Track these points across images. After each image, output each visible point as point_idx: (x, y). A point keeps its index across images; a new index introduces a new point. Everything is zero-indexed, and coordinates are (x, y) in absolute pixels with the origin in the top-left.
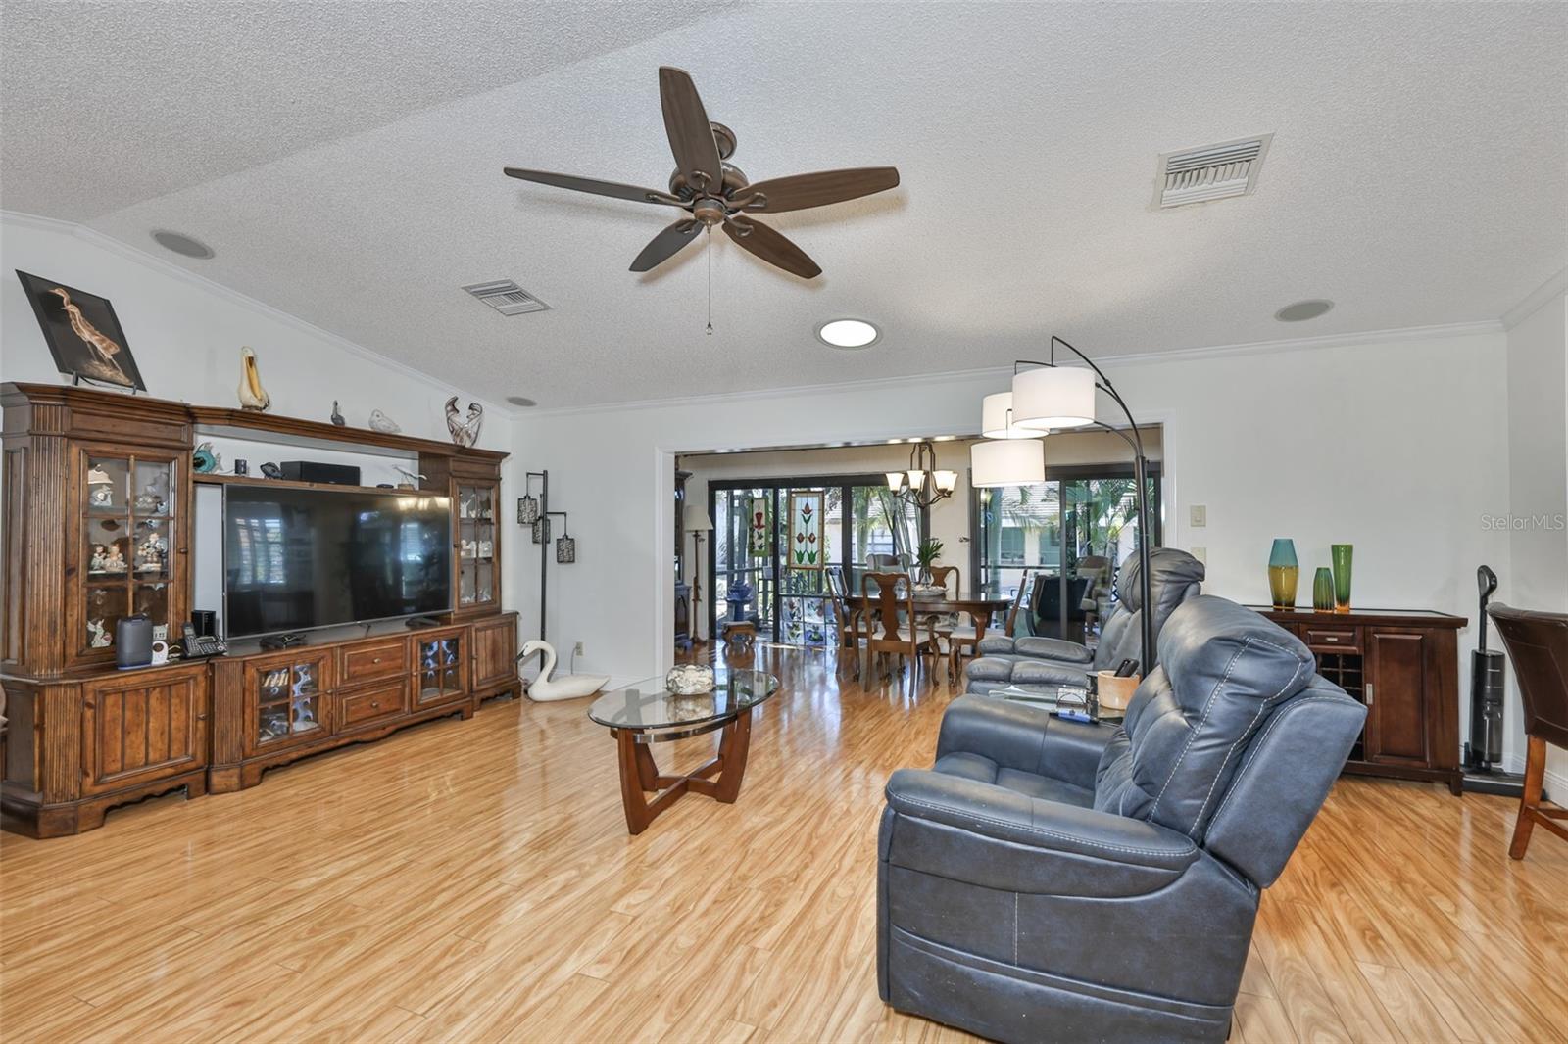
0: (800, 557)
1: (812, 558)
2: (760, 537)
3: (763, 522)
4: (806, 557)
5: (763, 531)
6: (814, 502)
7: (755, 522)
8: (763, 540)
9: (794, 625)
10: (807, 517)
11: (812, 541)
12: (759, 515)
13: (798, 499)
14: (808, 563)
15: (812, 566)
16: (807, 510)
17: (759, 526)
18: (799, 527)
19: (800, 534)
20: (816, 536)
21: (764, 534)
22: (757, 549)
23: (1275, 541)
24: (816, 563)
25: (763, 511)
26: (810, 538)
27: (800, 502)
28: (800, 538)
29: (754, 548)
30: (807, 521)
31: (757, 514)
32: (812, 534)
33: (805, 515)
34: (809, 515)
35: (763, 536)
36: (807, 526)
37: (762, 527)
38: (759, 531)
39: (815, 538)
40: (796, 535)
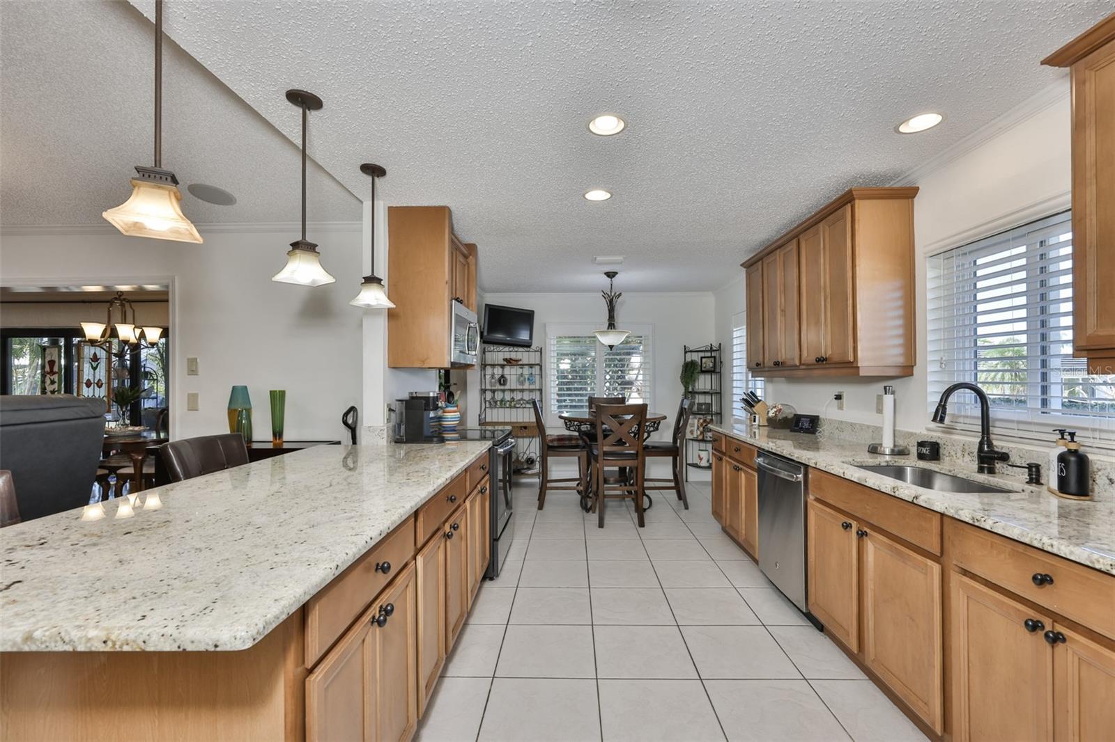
2: (53, 382)
3: (56, 369)
5: (56, 377)
6: (101, 351)
7: (47, 369)
8: (56, 386)
10: (94, 364)
11: (100, 387)
12: (52, 363)
13: (85, 348)
16: (94, 358)
17: (52, 372)
18: (87, 373)
19: (88, 380)
20: (104, 382)
21: (56, 380)
23: (233, 387)
25: (56, 359)
26: (97, 384)
27: (88, 351)
28: (88, 384)
30: (94, 369)
31: (49, 362)
32: (100, 380)
33: (93, 363)
34: (97, 363)
35: (55, 382)
36: (94, 373)
37: (54, 373)
38: (52, 378)
39: (102, 384)
40: (85, 382)
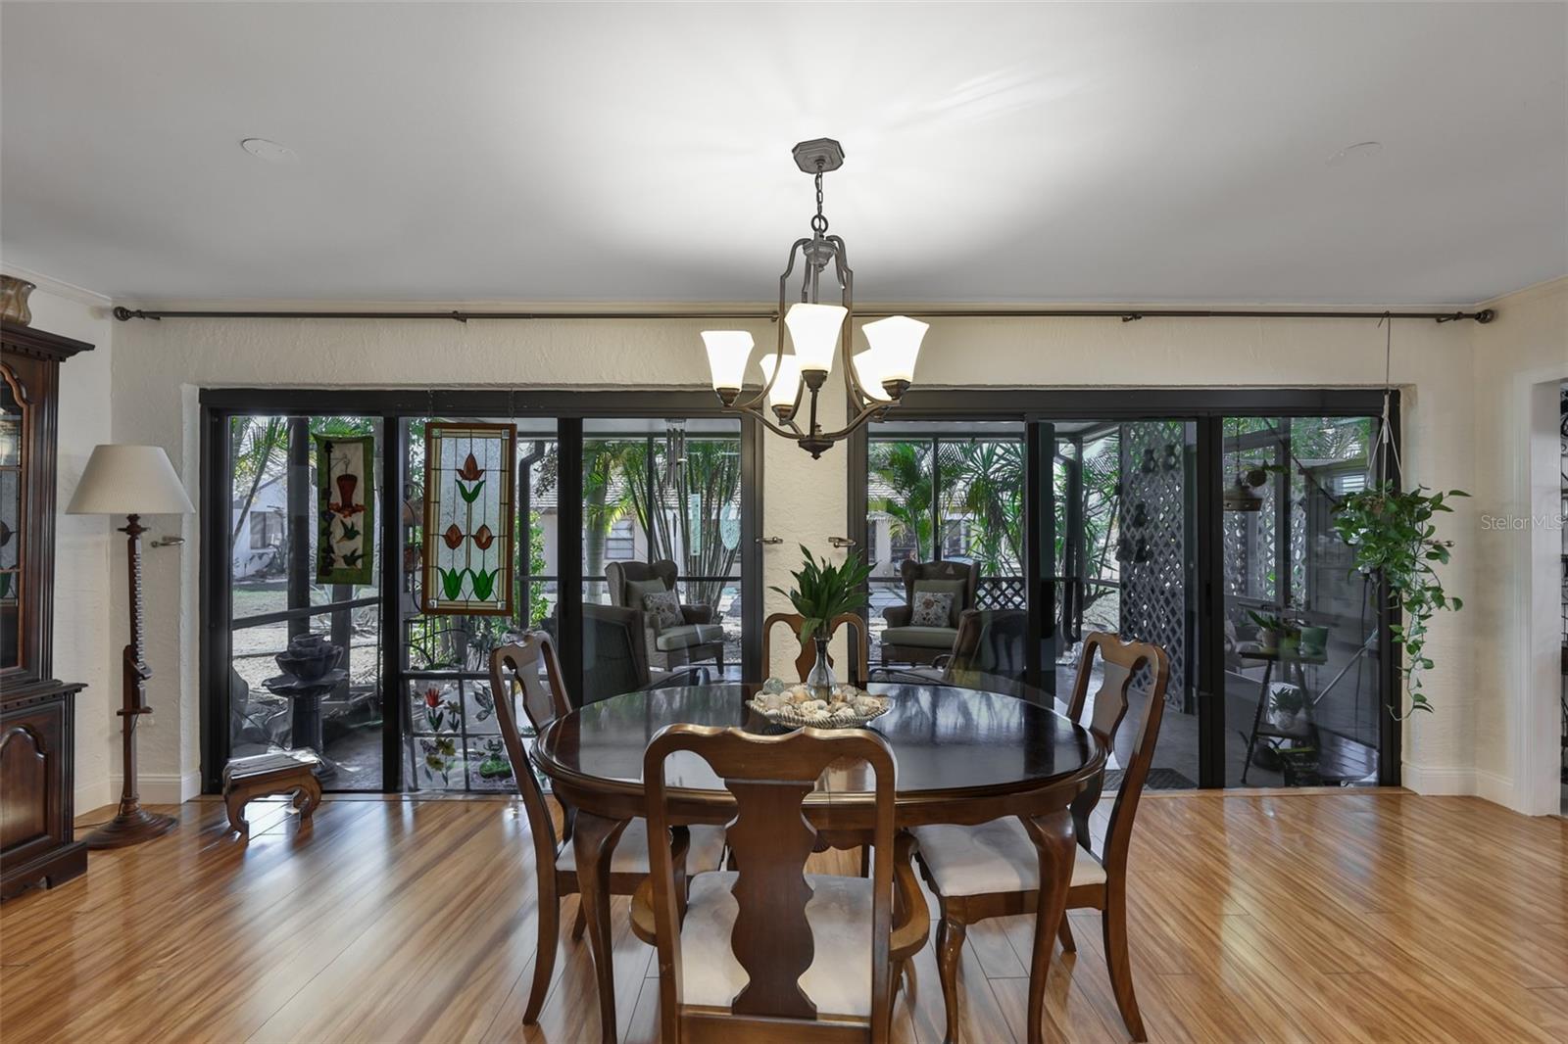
0: (453, 583)
1: (482, 585)
2: (350, 533)
3: (358, 499)
4: (467, 584)
5: (358, 520)
6: (488, 451)
7: (336, 498)
8: (356, 544)
9: (441, 744)
10: (470, 486)
11: (484, 545)
12: (348, 482)
13: (447, 444)
14: (474, 597)
15: (483, 606)
16: (471, 470)
17: (348, 507)
18: (449, 508)
19: (453, 529)
20: (495, 532)
21: (358, 528)
22: (340, 564)
24: (492, 598)
25: (359, 473)
26: (477, 539)
27: (453, 451)
28: (453, 539)
29: (333, 561)
30: (470, 498)
31: (340, 479)
32: (484, 528)
33: (466, 483)
34: (475, 483)
35: (358, 533)
36: (470, 509)
37: (355, 510)
38: (348, 521)
39: (490, 538)
40: (443, 530)
